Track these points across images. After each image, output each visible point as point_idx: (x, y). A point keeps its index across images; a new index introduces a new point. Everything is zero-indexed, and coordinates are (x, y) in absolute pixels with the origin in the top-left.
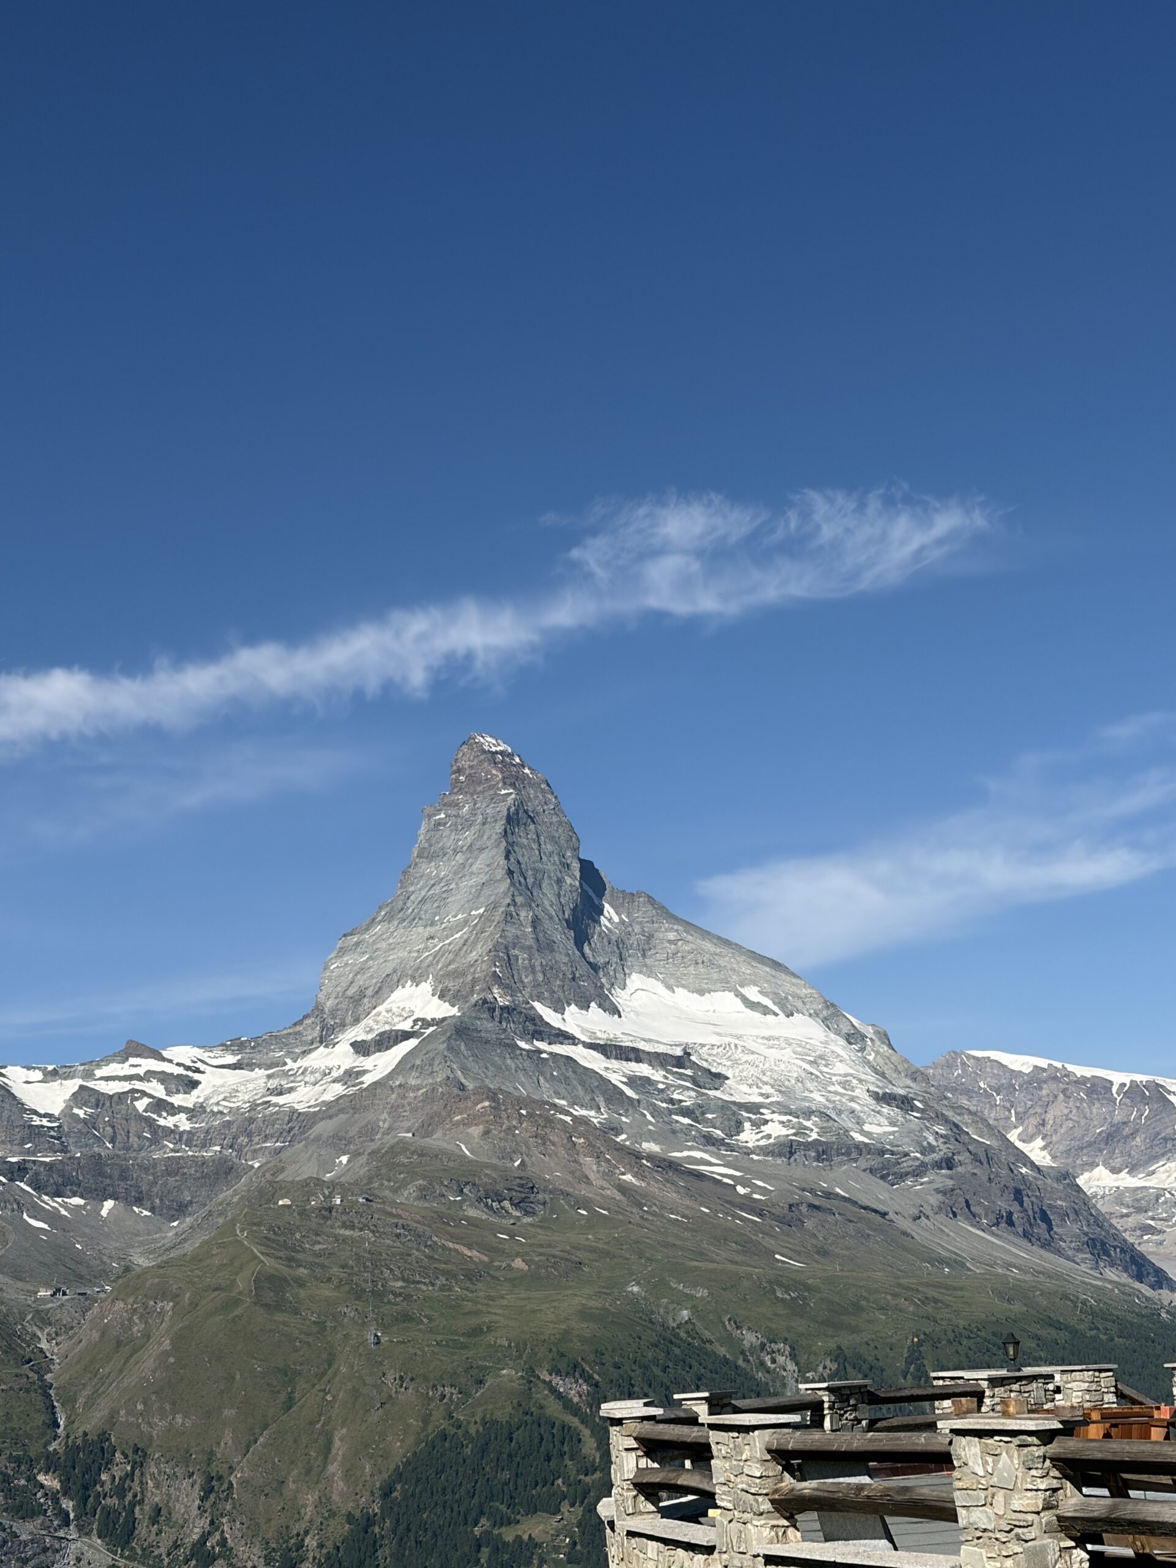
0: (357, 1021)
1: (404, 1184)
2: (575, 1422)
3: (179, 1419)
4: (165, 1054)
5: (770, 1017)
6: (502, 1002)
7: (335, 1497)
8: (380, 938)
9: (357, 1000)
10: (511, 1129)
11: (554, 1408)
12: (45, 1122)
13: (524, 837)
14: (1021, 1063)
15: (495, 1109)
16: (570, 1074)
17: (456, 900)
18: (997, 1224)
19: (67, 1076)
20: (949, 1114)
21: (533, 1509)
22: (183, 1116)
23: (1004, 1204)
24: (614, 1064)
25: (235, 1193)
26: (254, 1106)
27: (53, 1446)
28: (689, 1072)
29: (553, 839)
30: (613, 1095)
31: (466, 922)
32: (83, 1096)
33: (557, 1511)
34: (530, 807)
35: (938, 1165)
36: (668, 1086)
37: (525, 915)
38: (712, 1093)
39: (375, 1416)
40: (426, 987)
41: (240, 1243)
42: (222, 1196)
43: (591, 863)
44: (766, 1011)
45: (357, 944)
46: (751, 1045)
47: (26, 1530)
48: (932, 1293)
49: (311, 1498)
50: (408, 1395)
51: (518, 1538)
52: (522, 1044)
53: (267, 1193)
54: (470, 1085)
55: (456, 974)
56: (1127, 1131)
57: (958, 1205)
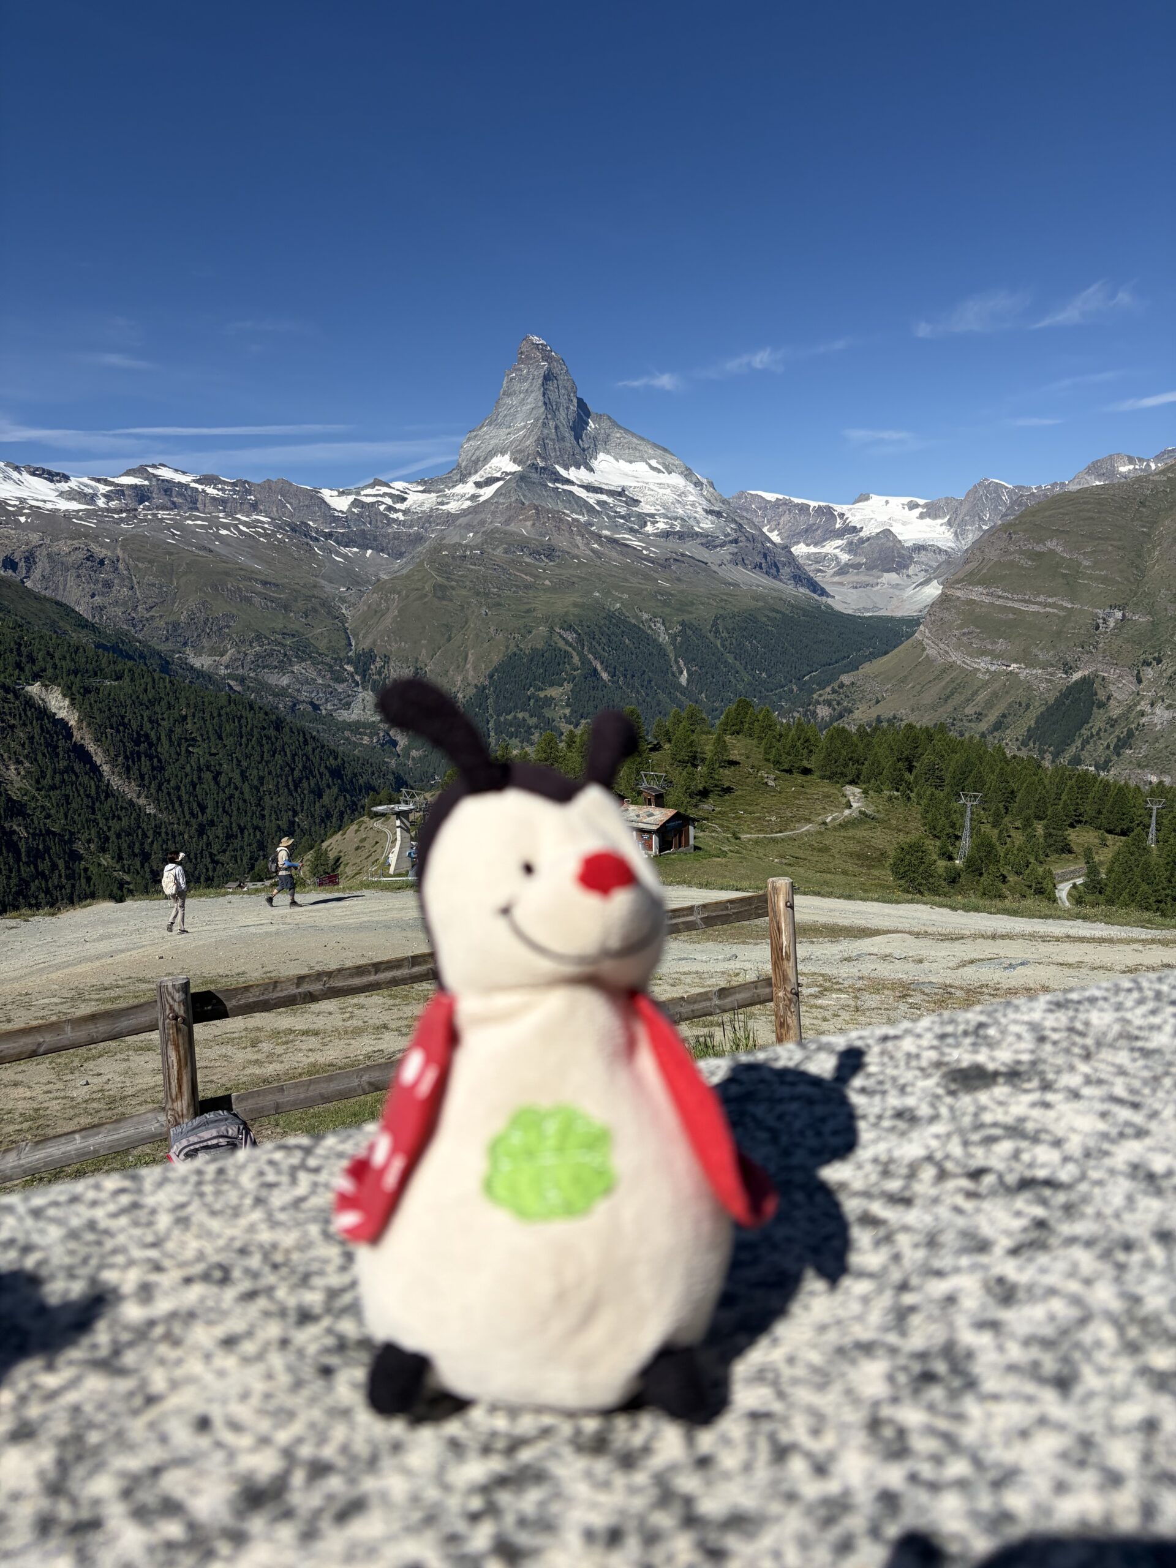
0: (476, 472)
1: (498, 546)
2: (570, 649)
3: (403, 644)
4: (391, 485)
5: (661, 474)
6: (541, 464)
7: (470, 678)
8: (486, 433)
9: (476, 462)
10: (544, 523)
11: (561, 644)
12: (340, 514)
13: (552, 386)
14: (771, 497)
15: (537, 514)
16: (571, 499)
17: (520, 416)
18: (755, 568)
19: (349, 494)
20: (738, 519)
21: (552, 685)
22: (400, 514)
23: (759, 559)
24: (591, 495)
25: (424, 548)
26: (431, 510)
27: (350, 654)
28: (624, 499)
29: (565, 388)
30: (590, 509)
31: (525, 426)
32: (356, 503)
33: (562, 686)
34: (554, 371)
35: (731, 542)
36: (615, 505)
37: (552, 424)
38: (634, 509)
39: (486, 645)
40: (507, 457)
41: (426, 570)
42: (418, 550)
43: (582, 400)
44: (659, 471)
45: (476, 436)
46: (652, 487)
47: (340, 688)
48: (724, 597)
49: (460, 678)
50: (500, 637)
51: (546, 696)
52: (550, 485)
53: (437, 549)
54: (527, 503)
55: (521, 451)
56: (814, 528)
57: (739, 560)
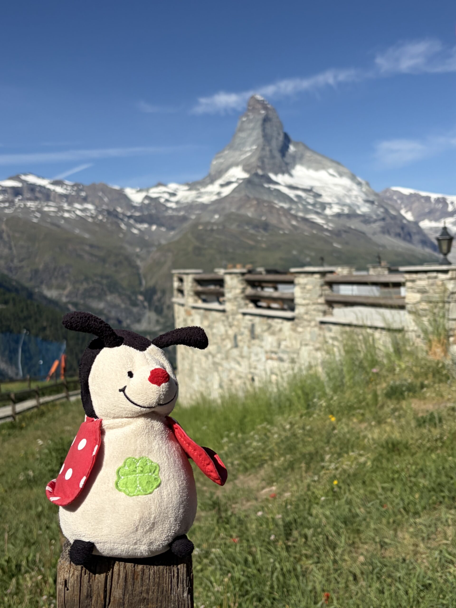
0: (220, 178)
1: (233, 223)
4: (168, 186)
6: (261, 173)
8: (227, 154)
9: (220, 172)
10: (262, 209)
12: (137, 205)
14: (406, 191)
15: (258, 203)
16: (279, 194)
17: (248, 144)
18: (396, 236)
19: (142, 192)
22: (173, 204)
24: (291, 191)
25: (188, 225)
26: (192, 201)
27: (141, 289)
28: (312, 194)
29: (276, 126)
30: (290, 200)
31: (251, 150)
32: (147, 197)
34: (269, 116)
35: (380, 220)
36: (306, 198)
37: (267, 148)
38: (318, 200)
40: (240, 168)
41: (189, 238)
42: (184, 226)
43: (286, 133)
44: (335, 176)
45: (221, 156)
46: (330, 186)
52: (266, 185)
53: (196, 225)
54: (251, 197)
55: (248, 165)
56: (435, 210)
57: (386, 231)
